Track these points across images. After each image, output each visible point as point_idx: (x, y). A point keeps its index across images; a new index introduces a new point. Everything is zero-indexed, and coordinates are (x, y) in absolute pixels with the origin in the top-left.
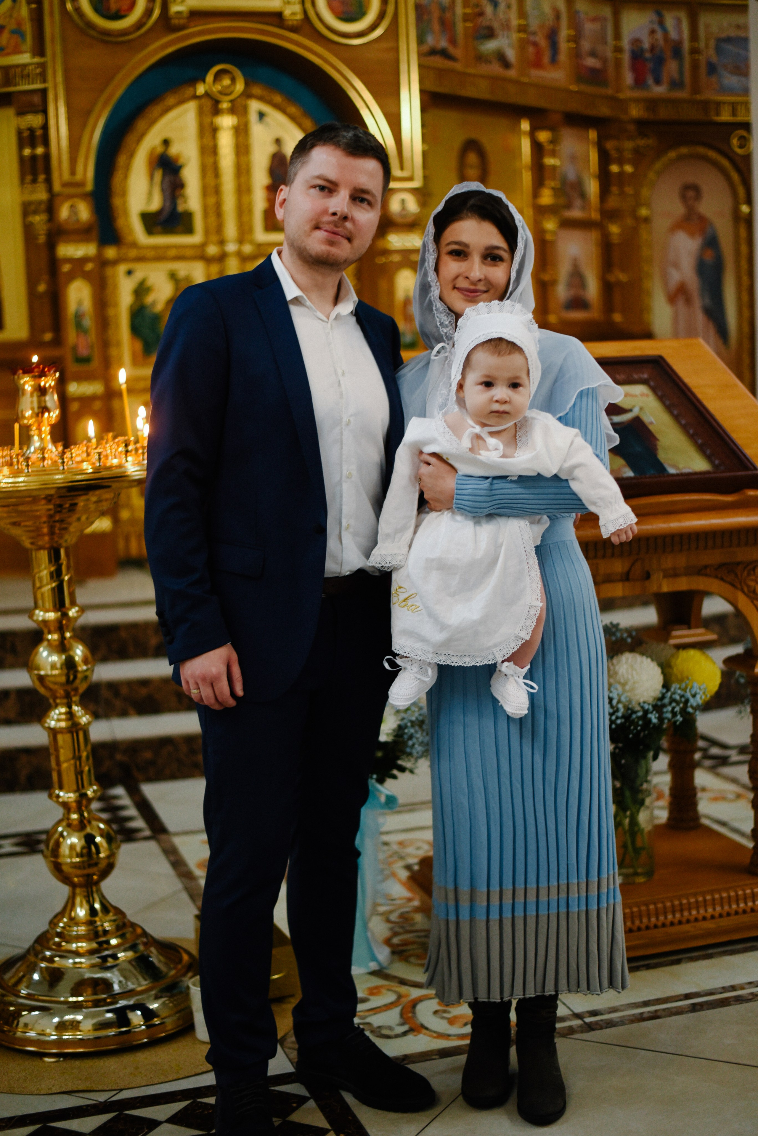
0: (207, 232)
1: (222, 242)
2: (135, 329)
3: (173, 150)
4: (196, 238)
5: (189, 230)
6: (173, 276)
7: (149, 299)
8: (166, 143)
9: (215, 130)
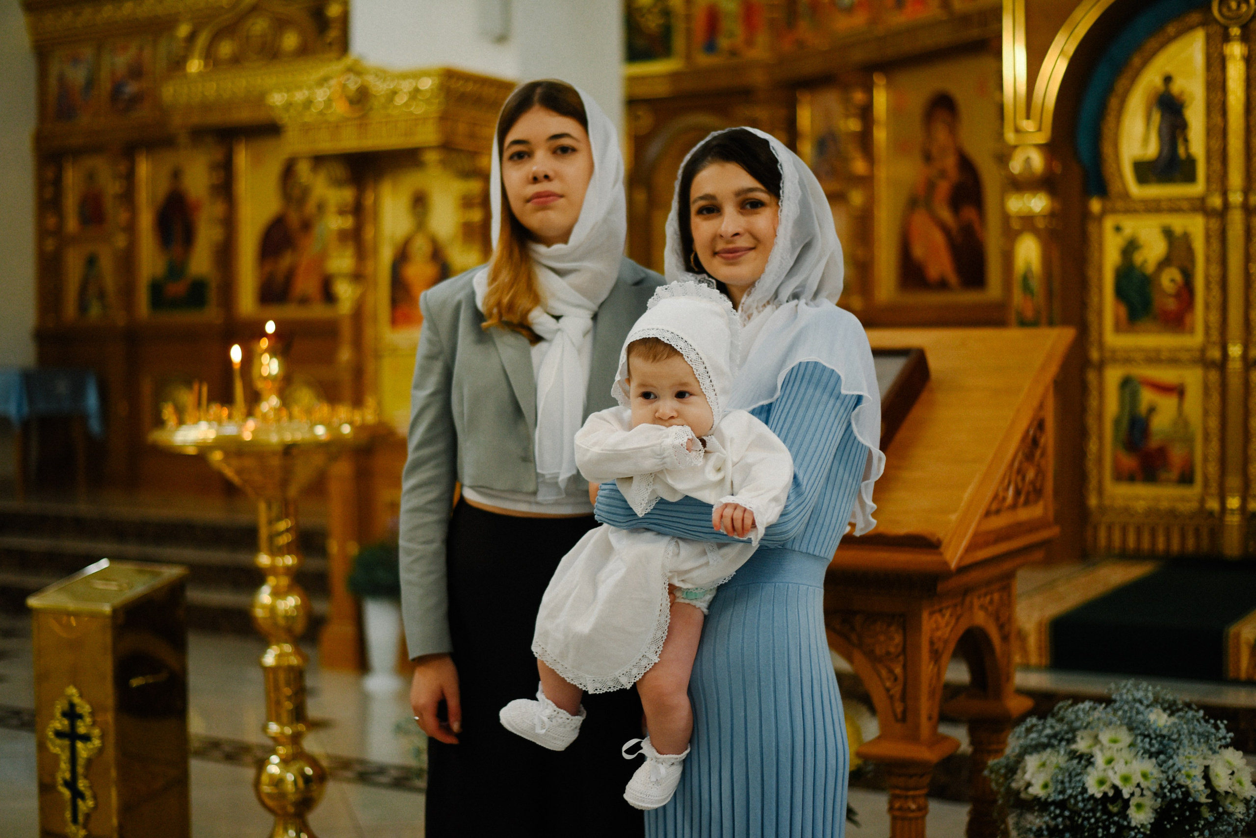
0: (1208, 179)
1: (1225, 194)
2: (1120, 292)
3: (1176, 88)
4: (1198, 188)
5: (1190, 177)
6: (1168, 233)
7: (1138, 258)
8: (1168, 79)
9: (1223, 61)
